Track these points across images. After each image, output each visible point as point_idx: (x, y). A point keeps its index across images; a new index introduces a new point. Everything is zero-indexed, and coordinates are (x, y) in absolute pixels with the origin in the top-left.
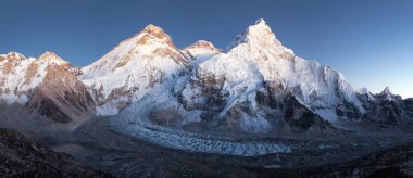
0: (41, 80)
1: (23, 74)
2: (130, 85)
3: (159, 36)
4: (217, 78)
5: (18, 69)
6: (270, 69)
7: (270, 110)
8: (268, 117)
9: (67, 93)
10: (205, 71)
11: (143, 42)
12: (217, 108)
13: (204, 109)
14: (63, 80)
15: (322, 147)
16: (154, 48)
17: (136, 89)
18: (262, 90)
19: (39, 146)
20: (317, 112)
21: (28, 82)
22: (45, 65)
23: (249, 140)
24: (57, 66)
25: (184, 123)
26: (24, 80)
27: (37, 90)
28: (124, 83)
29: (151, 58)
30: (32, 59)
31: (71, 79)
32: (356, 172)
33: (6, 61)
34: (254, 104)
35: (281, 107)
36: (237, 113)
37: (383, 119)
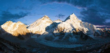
0: (17, 28)
1: (12, 27)
2: (40, 30)
3: (47, 18)
4: (62, 28)
5: (11, 25)
6: (76, 25)
7: (77, 36)
8: (76, 37)
9: (24, 32)
10: (59, 26)
11: (43, 19)
12: (63, 36)
13: (60, 36)
14: (23, 29)
15: (91, 44)
16: (46, 21)
17: (42, 31)
18: (74, 31)
19: (17, 46)
20: (89, 35)
21: (13, 29)
22: (18, 25)
23: (72, 44)
24: (21, 25)
25: (54, 40)
26: (13, 28)
27: (16, 31)
28: (38, 30)
29: (46, 23)
30: (15, 23)
31: (25, 28)
32: (100, 50)
33: (8, 23)
34: (72, 35)
35: (79, 35)
36: (68, 37)
37: (106, 36)
